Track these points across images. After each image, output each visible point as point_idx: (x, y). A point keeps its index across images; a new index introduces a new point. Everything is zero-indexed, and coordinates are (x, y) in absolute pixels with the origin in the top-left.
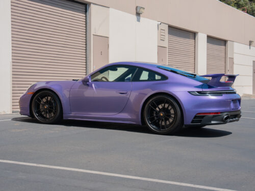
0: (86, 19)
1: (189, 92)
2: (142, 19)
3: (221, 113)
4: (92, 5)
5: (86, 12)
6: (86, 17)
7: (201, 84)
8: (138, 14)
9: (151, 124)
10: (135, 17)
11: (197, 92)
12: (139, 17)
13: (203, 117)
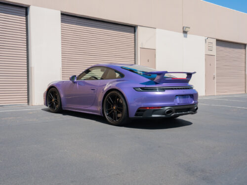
0: (135, 37)
1: (134, 88)
2: (188, 35)
3: (162, 107)
4: (139, 27)
5: (135, 32)
6: (135, 35)
7: (148, 80)
8: (185, 32)
9: (108, 115)
10: (182, 34)
11: (140, 88)
12: (185, 34)
13: (144, 111)
